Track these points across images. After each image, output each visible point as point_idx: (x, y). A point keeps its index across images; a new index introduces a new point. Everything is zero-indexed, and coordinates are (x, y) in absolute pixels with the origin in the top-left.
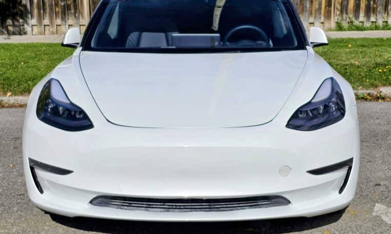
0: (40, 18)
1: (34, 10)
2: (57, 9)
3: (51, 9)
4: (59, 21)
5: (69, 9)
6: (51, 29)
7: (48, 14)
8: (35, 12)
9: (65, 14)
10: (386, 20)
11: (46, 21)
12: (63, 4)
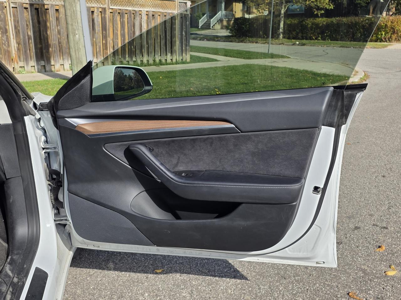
10: (142, 60)
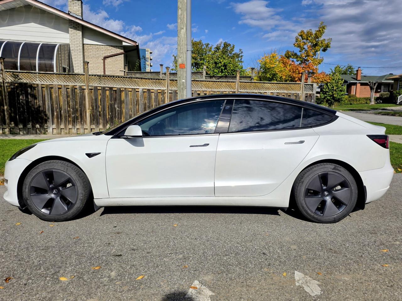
0: (58, 124)
1: (54, 119)
2: (70, 119)
3: (66, 119)
4: (70, 126)
5: (77, 119)
6: (65, 131)
7: (63, 122)
8: (55, 120)
9: (74, 122)
11: (62, 126)
12: (73, 116)
